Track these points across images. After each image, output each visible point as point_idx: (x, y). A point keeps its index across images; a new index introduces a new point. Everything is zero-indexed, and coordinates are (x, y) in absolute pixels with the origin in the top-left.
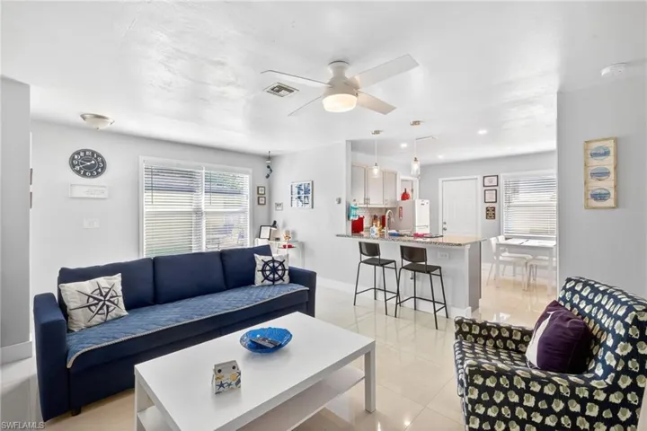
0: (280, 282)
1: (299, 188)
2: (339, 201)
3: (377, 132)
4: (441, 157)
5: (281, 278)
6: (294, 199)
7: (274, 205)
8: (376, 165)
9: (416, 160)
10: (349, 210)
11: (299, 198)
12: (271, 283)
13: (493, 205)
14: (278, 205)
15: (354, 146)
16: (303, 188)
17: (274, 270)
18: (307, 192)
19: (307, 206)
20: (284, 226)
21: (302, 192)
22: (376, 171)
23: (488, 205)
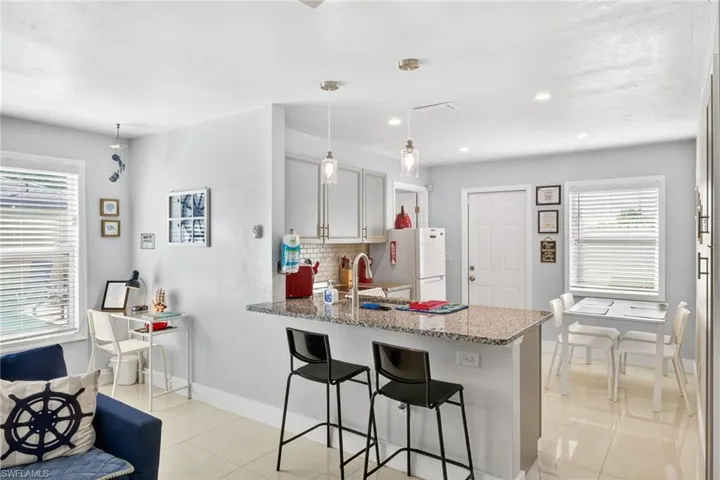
0: (62, 450)
1: (184, 203)
2: (260, 232)
3: (331, 86)
4: (465, 150)
5: (64, 440)
6: (175, 226)
7: (138, 239)
8: (330, 156)
9: (410, 145)
10: (279, 250)
11: (183, 223)
12: (32, 458)
13: (553, 237)
14: (147, 237)
15: (290, 117)
16: (191, 202)
17: (42, 422)
18: (198, 211)
19: (200, 242)
20: (157, 280)
21: (190, 212)
22: (329, 169)
23: (543, 237)
